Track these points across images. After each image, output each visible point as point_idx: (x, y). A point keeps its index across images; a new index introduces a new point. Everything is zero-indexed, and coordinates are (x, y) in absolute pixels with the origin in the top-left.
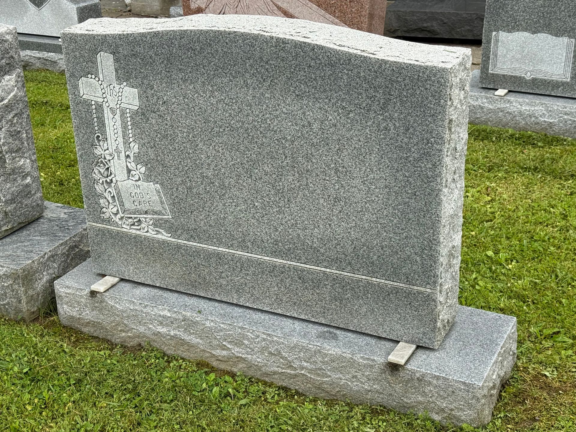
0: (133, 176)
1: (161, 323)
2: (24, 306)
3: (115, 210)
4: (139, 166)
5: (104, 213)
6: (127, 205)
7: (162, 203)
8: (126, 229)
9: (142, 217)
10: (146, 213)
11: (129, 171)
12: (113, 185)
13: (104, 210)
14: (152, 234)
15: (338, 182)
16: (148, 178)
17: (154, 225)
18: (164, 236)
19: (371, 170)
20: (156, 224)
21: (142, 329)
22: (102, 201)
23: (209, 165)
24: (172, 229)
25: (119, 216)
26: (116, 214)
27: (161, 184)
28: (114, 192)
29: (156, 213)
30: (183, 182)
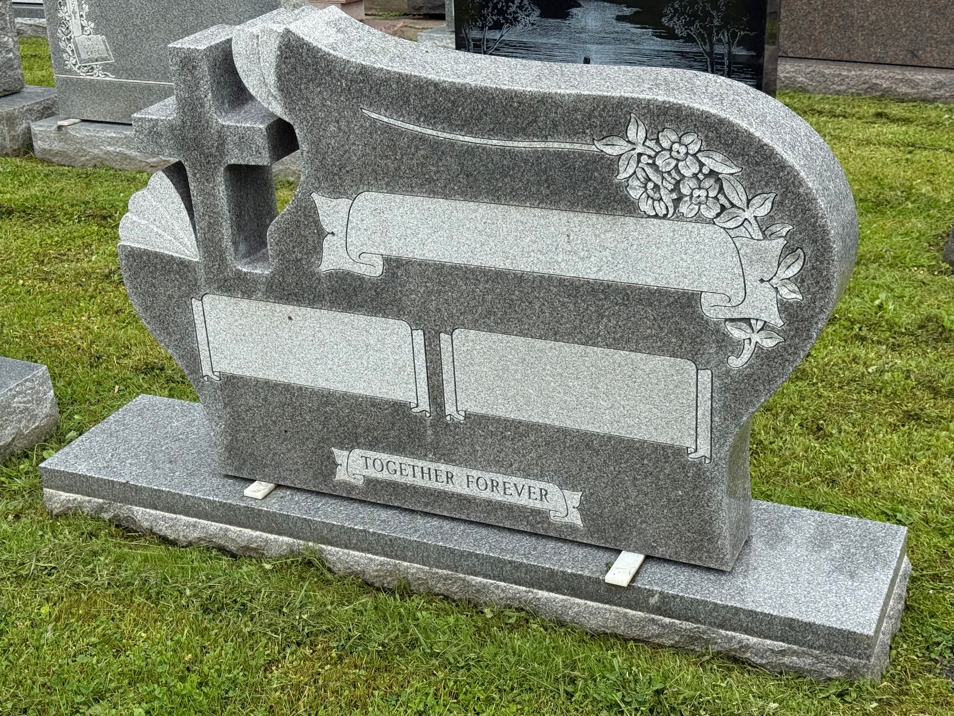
0: (86, 31)
1: (110, 144)
2: (8, 143)
3: (74, 62)
4: (90, 23)
5: (66, 65)
6: (83, 56)
7: (107, 50)
8: (83, 76)
9: (93, 64)
10: (97, 60)
11: (83, 27)
12: (72, 40)
13: (67, 62)
14: (102, 78)
15: (221, 17)
16: (96, 31)
17: (103, 70)
18: (111, 78)
19: (240, 5)
20: (105, 69)
21: (96, 151)
22: (64, 55)
23: (137, 15)
24: (115, 71)
25: (77, 66)
26: (75, 65)
27: (106, 35)
28: (72, 46)
29: (103, 59)
30: (121, 31)
